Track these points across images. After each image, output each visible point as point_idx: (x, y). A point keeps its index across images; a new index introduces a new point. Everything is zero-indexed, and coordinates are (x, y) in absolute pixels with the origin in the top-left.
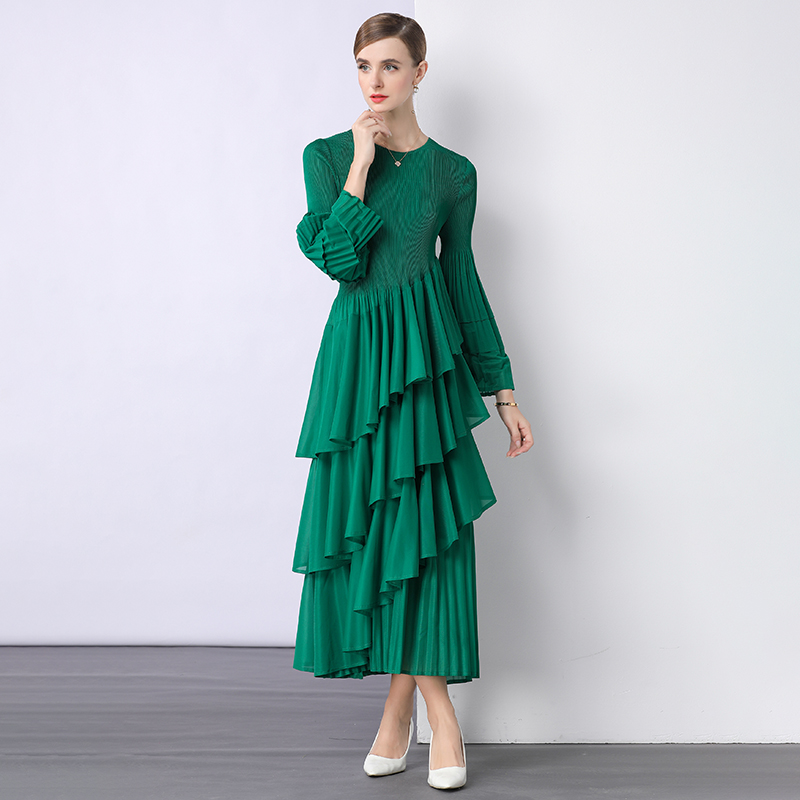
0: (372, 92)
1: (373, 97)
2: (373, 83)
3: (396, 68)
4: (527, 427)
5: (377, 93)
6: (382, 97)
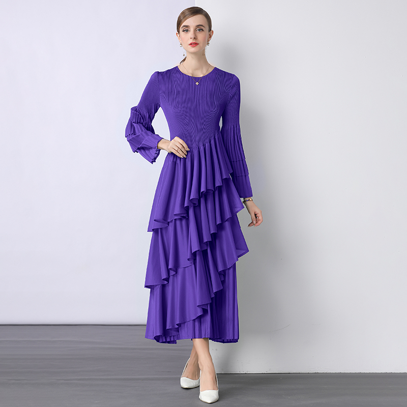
0: (191, 41)
1: (191, 44)
2: (193, 36)
3: (202, 30)
4: (260, 213)
5: (194, 41)
6: (196, 44)
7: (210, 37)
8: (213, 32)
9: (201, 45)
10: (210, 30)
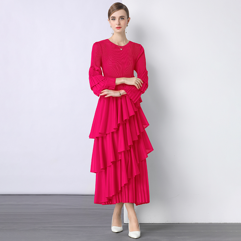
0: (117, 26)
1: (117, 28)
2: (118, 23)
3: (123, 19)
5: (119, 26)
6: (120, 28)
7: (128, 21)
8: (130, 18)
9: (123, 28)
10: (128, 17)
